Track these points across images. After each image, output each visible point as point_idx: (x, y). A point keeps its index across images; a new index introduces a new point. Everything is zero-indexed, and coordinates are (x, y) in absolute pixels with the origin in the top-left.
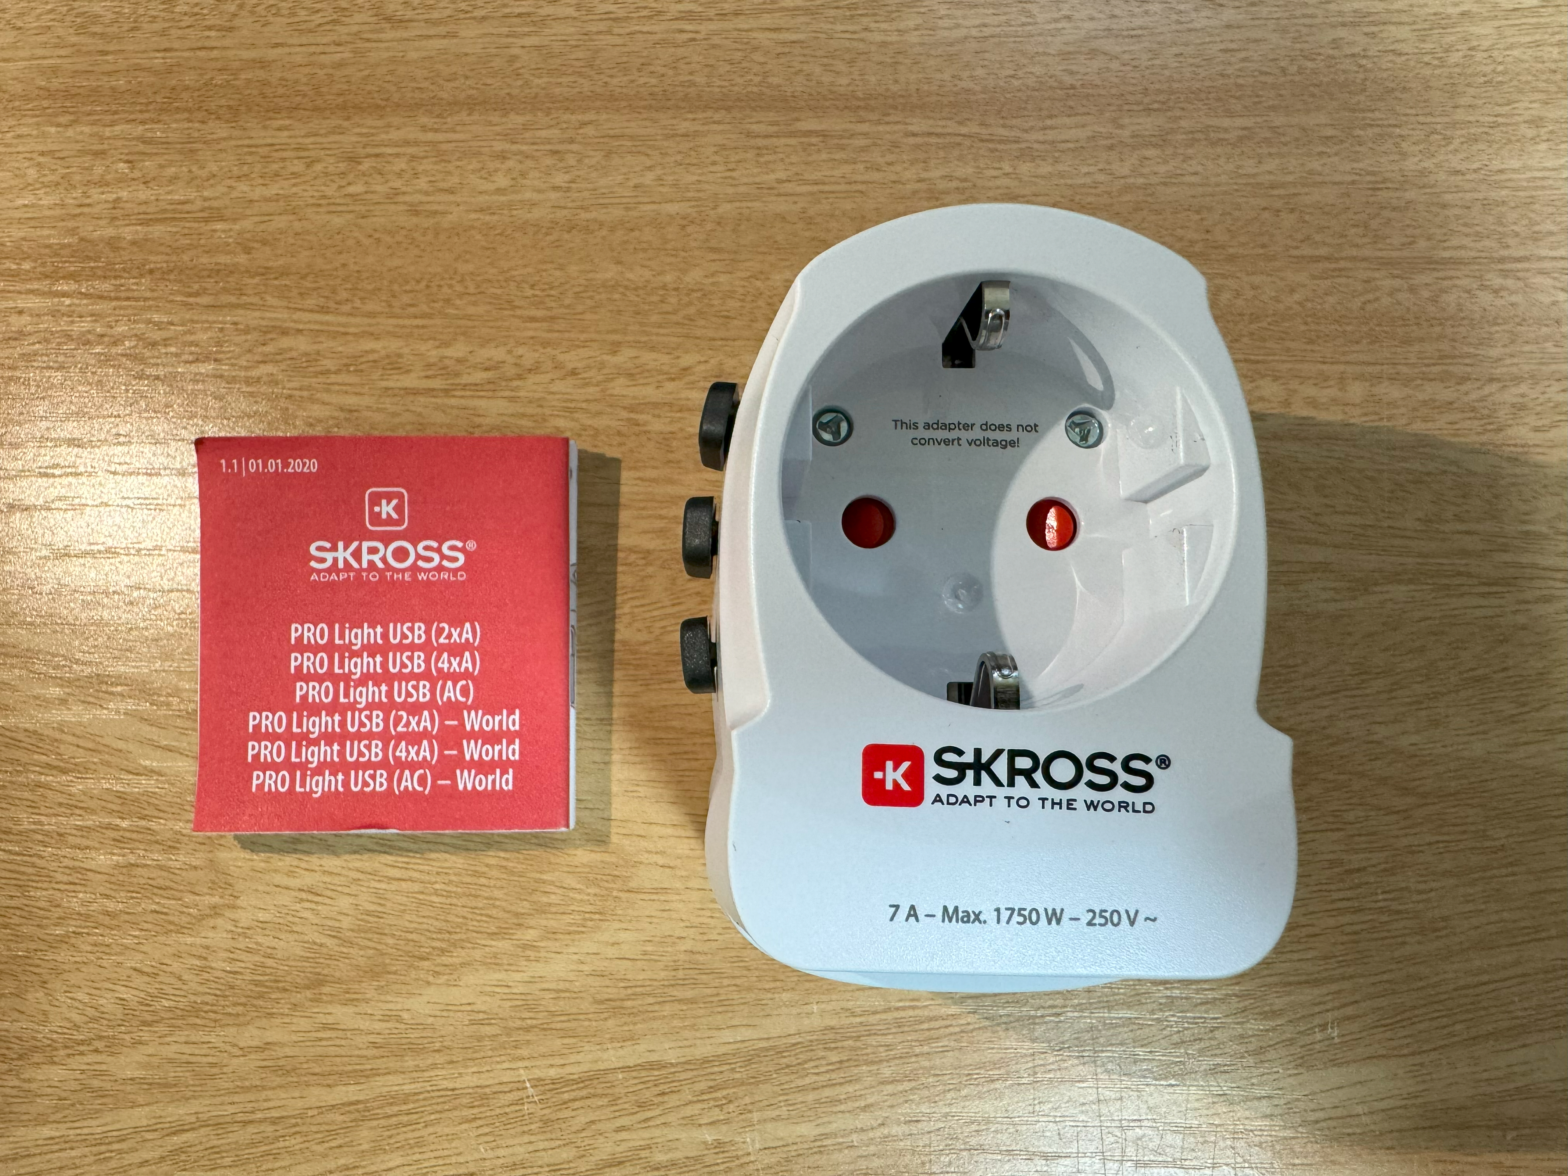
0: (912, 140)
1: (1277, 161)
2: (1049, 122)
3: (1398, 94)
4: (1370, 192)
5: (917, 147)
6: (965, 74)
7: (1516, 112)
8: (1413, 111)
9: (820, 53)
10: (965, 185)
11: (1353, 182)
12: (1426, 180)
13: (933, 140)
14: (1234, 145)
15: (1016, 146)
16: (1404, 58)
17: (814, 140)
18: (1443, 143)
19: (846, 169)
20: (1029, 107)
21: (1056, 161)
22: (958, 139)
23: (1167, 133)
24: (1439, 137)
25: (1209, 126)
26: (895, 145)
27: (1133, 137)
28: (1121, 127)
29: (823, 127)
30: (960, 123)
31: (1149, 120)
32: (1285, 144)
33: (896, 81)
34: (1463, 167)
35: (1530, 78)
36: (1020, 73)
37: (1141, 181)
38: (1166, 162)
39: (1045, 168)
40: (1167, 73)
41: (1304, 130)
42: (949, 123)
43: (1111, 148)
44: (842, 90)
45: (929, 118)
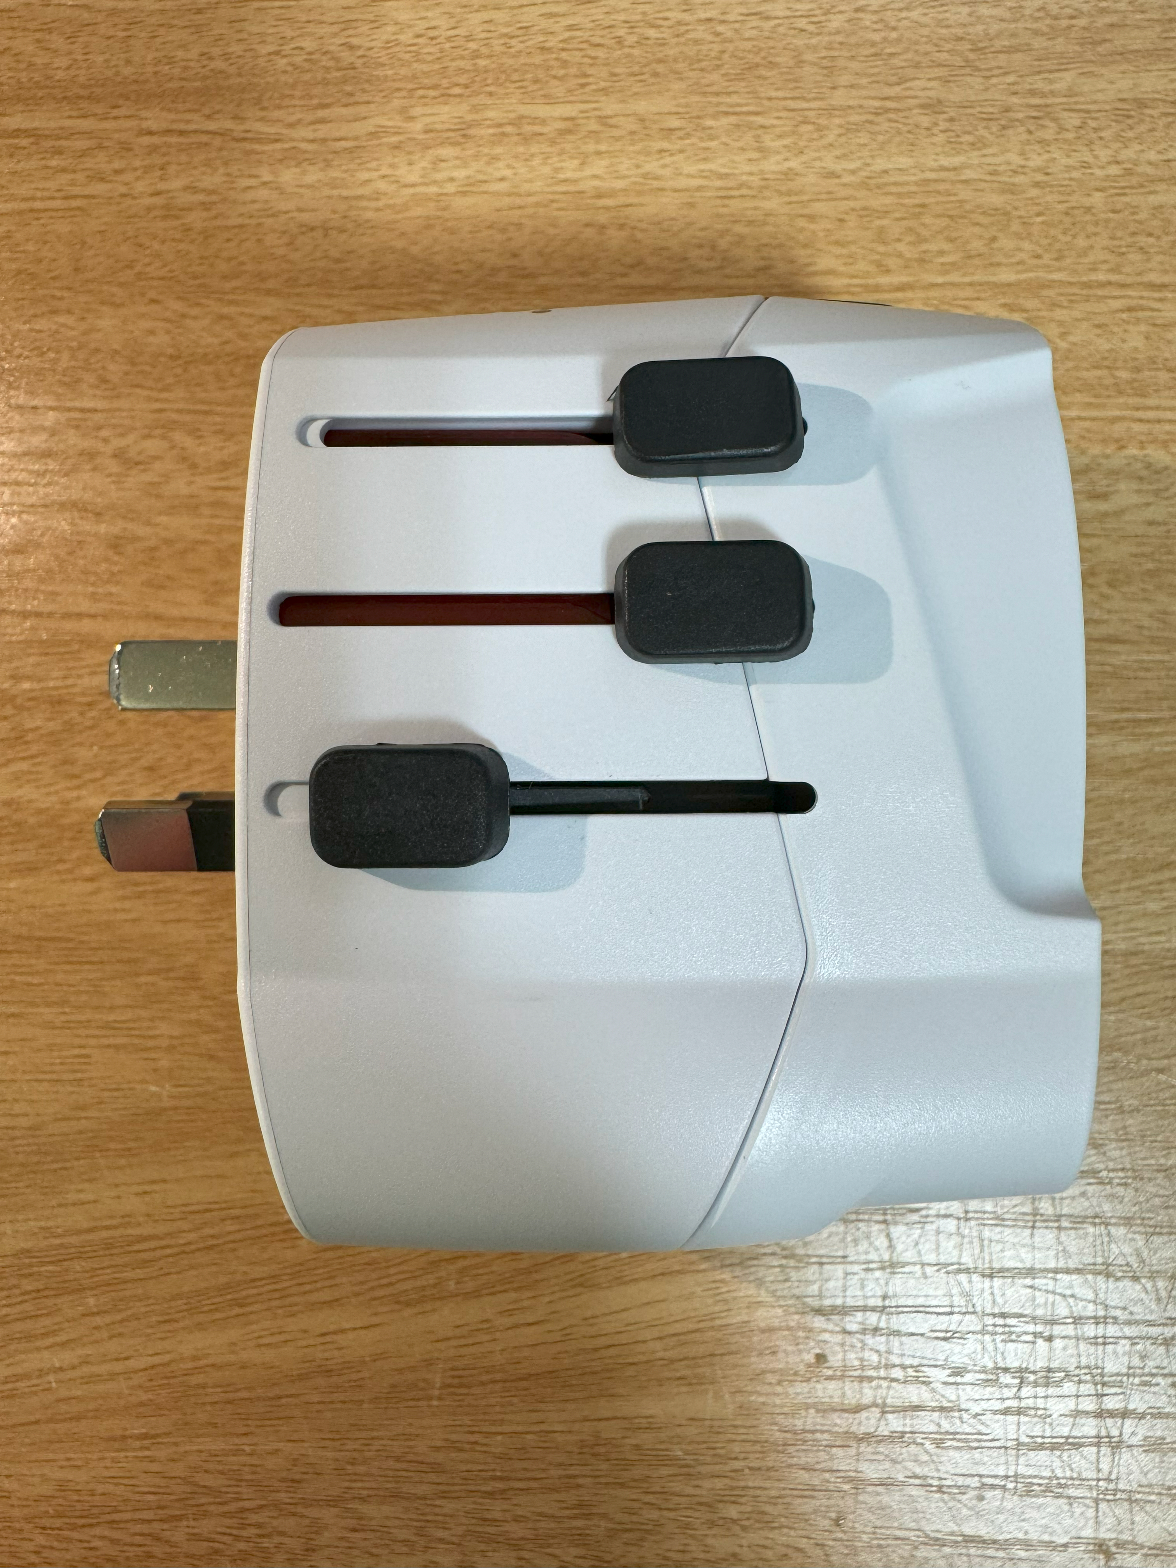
0: (146, 140)
1: (604, 163)
2: (321, 113)
3: (763, 72)
4: (719, 202)
5: (153, 149)
6: (216, 51)
7: (908, 93)
8: (780, 94)
9: (32, 25)
10: (214, 198)
11: (699, 188)
12: (791, 185)
13: (174, 139)
14: (553, 142)
15: (278, 146)
16: (773, 23)
17: (24, 142)
18: (815, 136)
19: (64, 178)
20: (297, 93)
21: (328, 164)
22: (204, 138)
23: (470, 126)
24: (810, 127)
25: (521, 117)
26: (126, 148)
27: (426, 132)
28: (412, 118)
29: (36, 124)
30: (209, 117)
31: (446, 108)
32: (617, 139)
33: (128, 62)
34: (838, 167)
35: (929, 48)
36: (287, 49)
37: (434, 189)
38: (465, 165)
39: (313, 176)
40: (472, 45)
41: (642, 120)
42: (195, 117)
43: (397, 147)
44: (60, 75)
45: (169, 110)
